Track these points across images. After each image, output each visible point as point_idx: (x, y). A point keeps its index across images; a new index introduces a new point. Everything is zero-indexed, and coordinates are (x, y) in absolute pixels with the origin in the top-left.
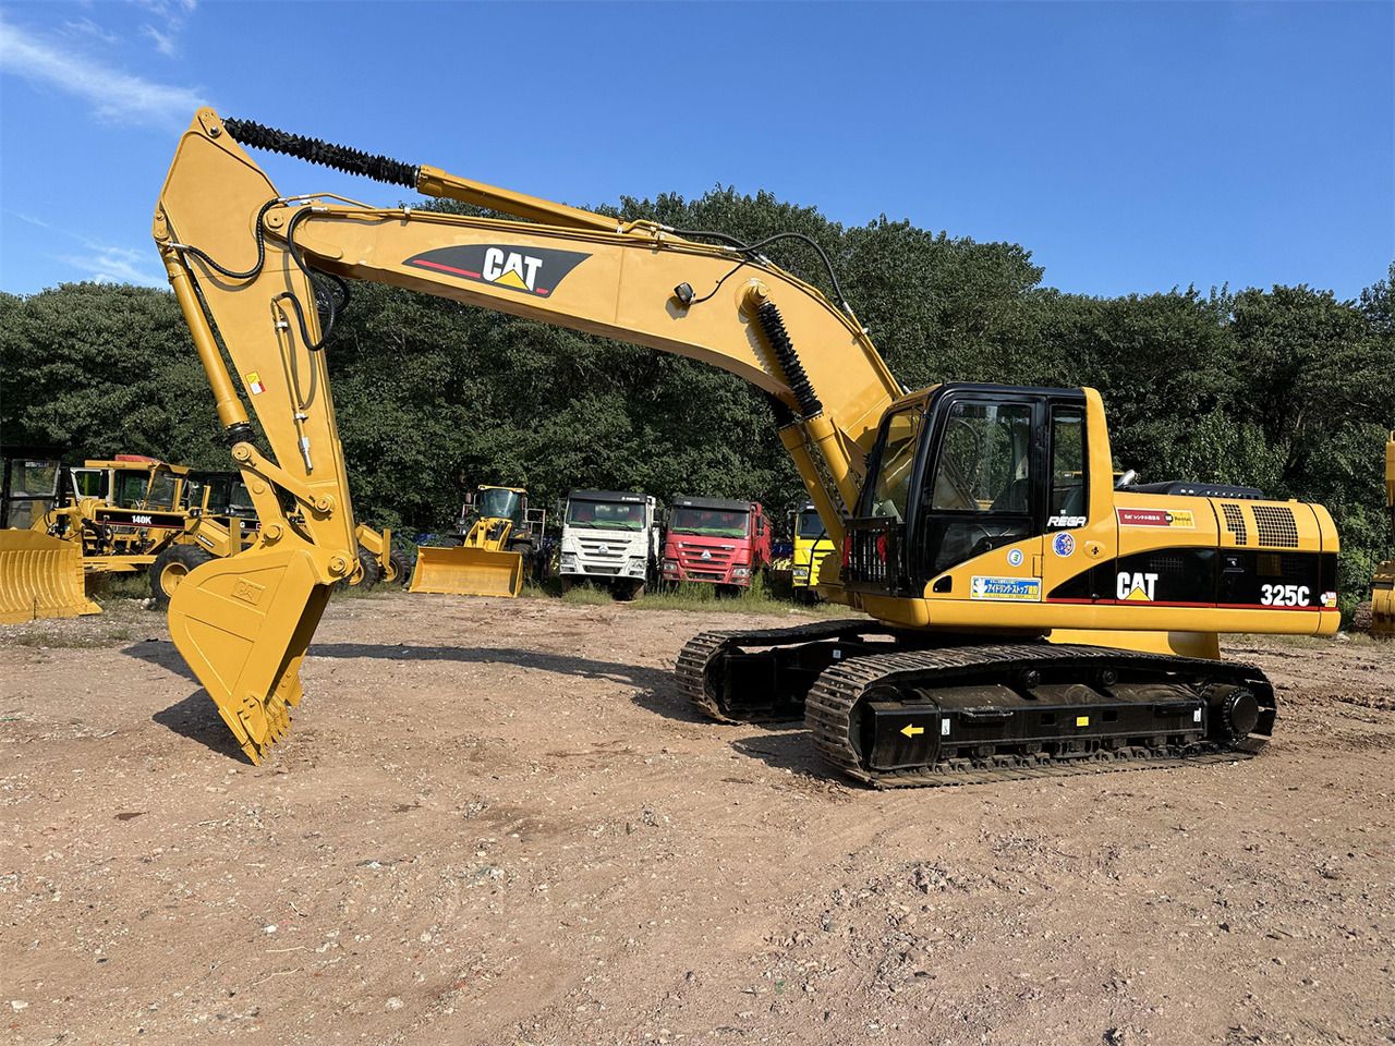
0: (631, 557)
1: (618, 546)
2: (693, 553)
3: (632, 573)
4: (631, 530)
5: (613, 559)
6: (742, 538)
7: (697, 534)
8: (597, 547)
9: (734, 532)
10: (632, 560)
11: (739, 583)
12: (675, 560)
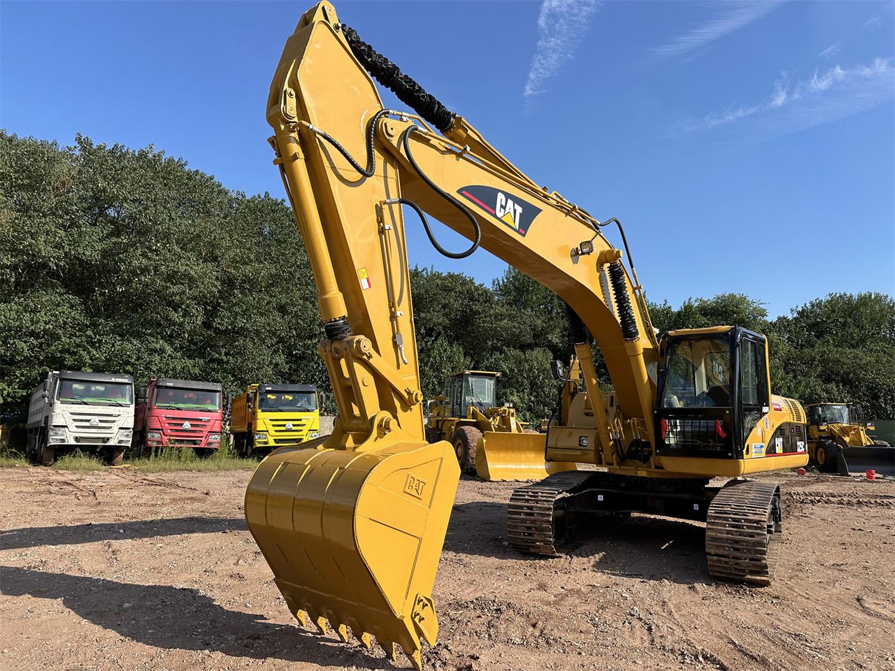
0: (120, 428)
1: (108, 419)
2: (175, 424)
3: (120, 442)
4: (121, 405)
5: (103, 431)
6: (215, 411)
7: (178, 409)
8: (89, 421)
9: (210, 407)
10: (121, 430)
11: (212, 446)
12: (160, 430)
